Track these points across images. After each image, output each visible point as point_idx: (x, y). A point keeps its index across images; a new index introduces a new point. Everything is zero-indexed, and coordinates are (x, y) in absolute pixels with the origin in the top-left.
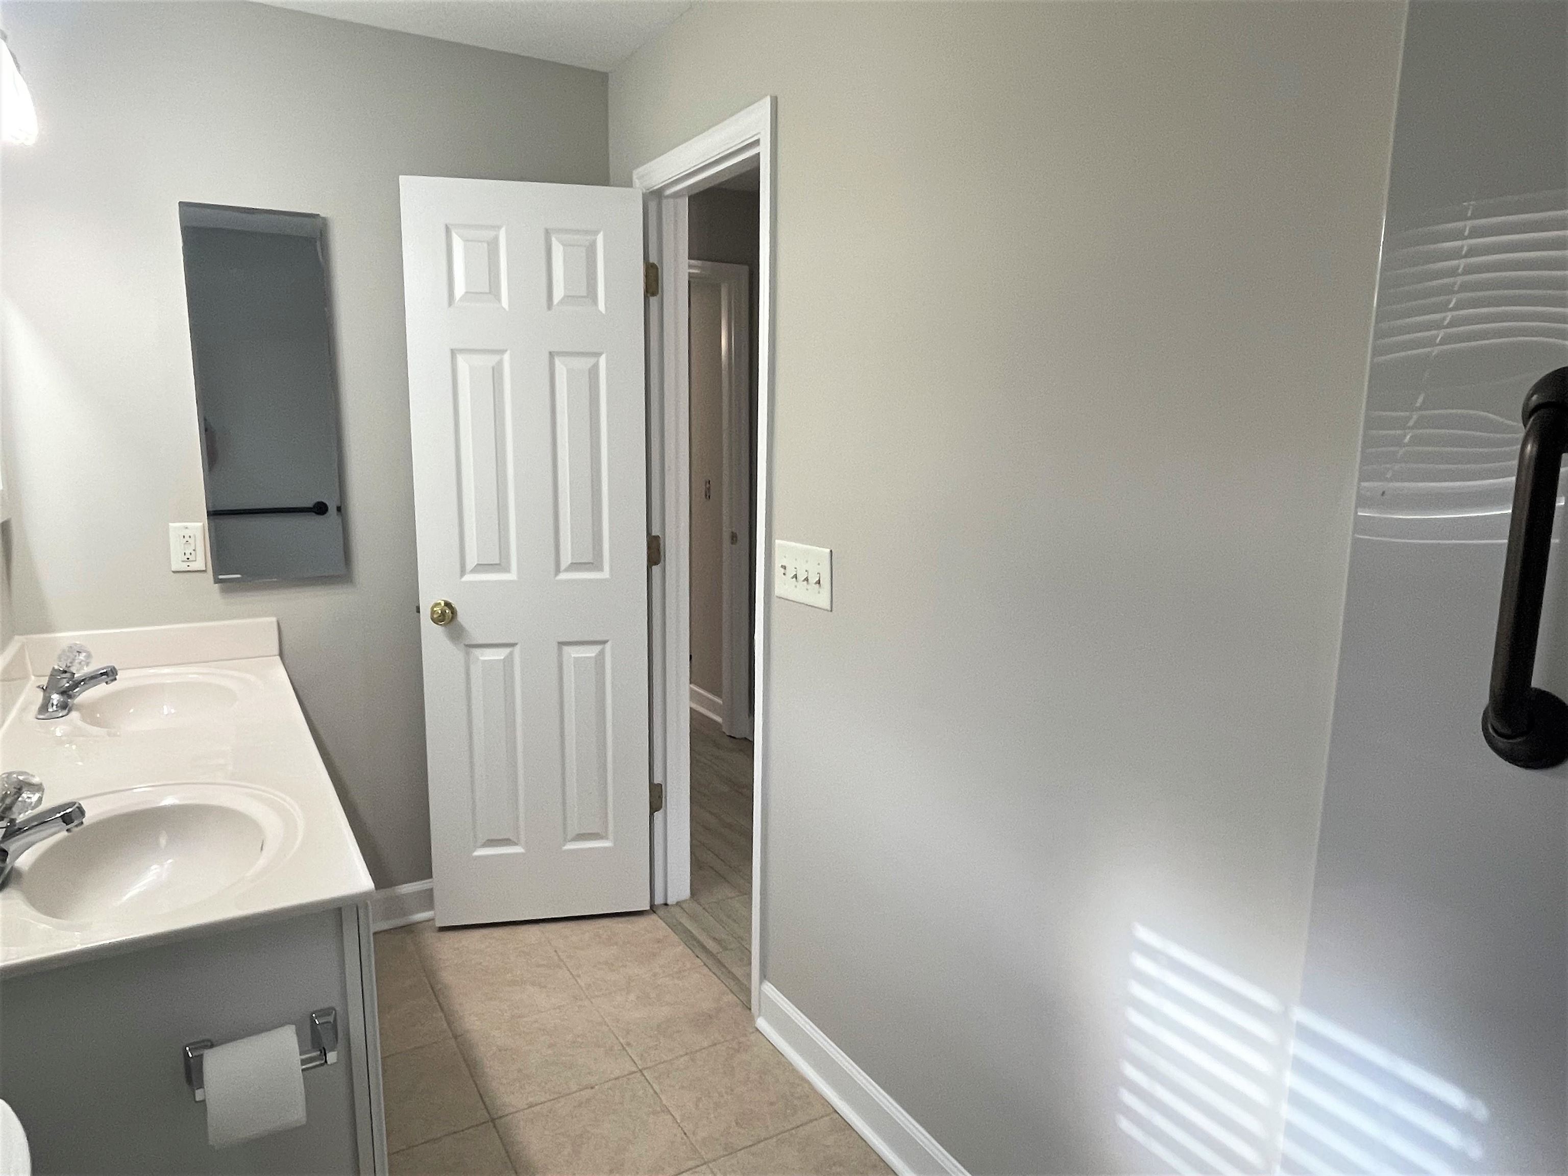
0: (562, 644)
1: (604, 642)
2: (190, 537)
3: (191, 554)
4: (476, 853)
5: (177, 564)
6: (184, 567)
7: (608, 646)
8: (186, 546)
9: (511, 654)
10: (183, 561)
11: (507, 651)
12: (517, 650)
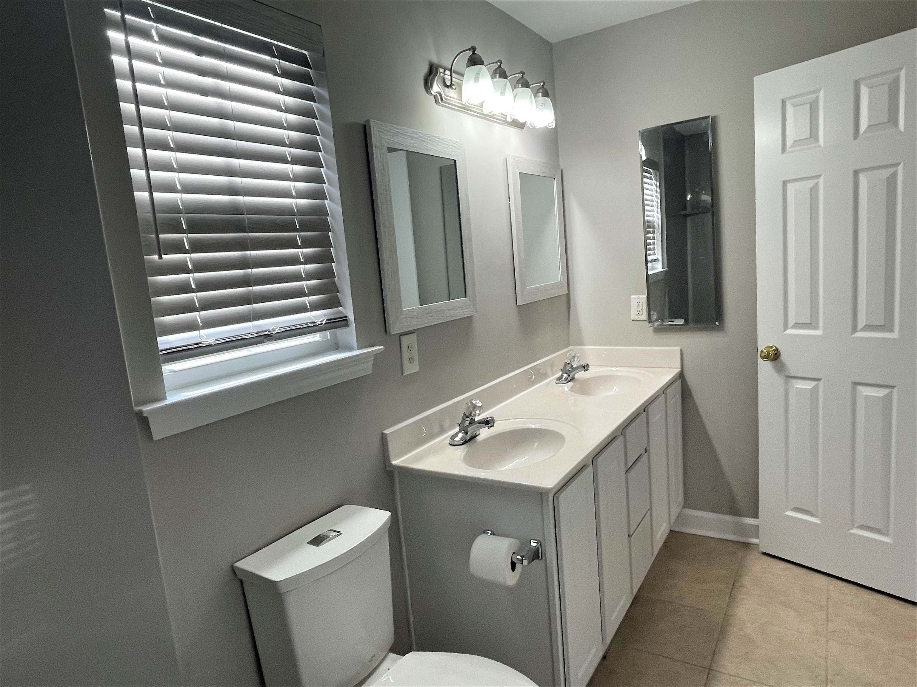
0: (856, 384)
1: (893, 387)
2: (640, 303)
3: (640, 311)
4: (787, 513)
5: (634, 317)
6: (637, 318)
7: (895, 390)
8: (638, 307)
9: (817, 386)
10: (636, 315)
11: (814, 383)
12: (821, 383)
